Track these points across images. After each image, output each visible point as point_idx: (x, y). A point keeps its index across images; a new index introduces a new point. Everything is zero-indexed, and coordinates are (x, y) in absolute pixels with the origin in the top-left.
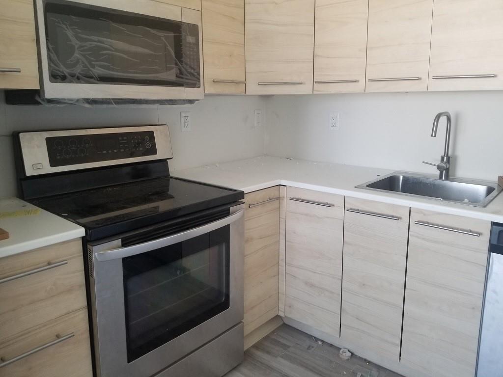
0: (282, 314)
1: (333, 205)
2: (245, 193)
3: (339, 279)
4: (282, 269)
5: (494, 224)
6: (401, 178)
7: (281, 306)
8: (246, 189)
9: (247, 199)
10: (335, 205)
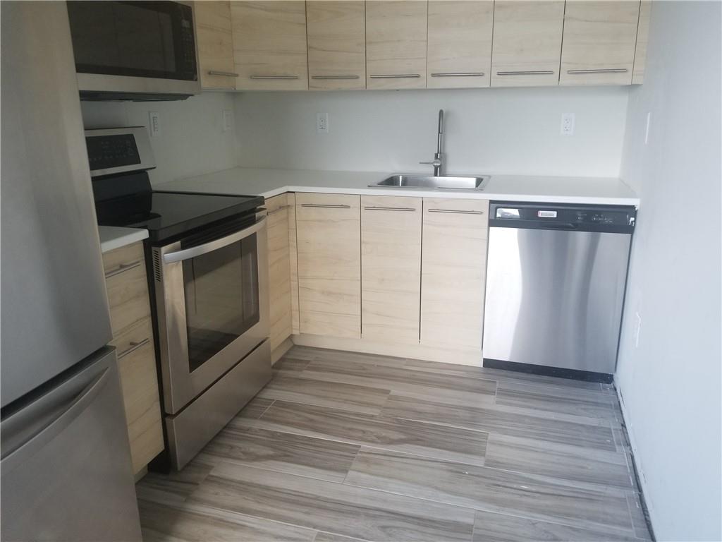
0: (296, 332)
1: (349, 207)
2: (265, 198)
3: (358, 280)
4: (294, 284)
5: (491, 202)
6: (401, 178)
7: (295, 323)
8: (266, 195)
9: (267, 205)
10: (352, 206)
